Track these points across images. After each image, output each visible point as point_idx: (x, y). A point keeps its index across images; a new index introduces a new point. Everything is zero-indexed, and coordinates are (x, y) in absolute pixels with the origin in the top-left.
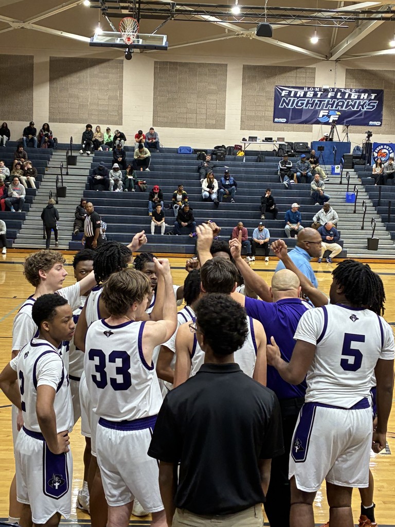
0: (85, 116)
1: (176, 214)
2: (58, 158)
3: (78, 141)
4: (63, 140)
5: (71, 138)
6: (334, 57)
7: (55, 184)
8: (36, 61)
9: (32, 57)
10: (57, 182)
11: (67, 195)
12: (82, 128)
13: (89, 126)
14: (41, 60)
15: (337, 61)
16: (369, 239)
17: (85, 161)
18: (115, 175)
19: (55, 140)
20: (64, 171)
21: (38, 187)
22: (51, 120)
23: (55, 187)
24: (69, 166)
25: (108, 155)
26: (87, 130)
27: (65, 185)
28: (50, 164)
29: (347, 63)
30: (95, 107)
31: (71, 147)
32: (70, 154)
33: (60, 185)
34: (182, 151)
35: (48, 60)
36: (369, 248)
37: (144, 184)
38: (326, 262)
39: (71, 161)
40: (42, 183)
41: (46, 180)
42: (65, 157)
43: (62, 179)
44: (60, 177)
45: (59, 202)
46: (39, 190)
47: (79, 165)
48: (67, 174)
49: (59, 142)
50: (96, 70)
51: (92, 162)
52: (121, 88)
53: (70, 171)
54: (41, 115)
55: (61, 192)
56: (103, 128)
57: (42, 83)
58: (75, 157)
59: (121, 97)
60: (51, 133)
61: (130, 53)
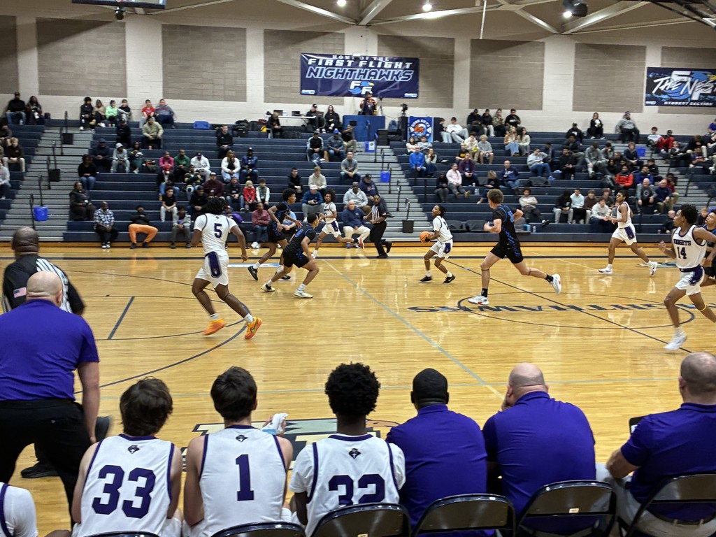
0: (83, 88)
1: (189, 198)
2: (51, 137)
3: (75, 115)
4: (57, 115)
5: (66, 113)
6: (365, 21)
7: (45, 166)
8: (19, 22)
9: (14, 18)
10: (48, 164)
11: (62, 179)
12: (80, 100)
13: (87, 100)
14: (26, 21)
15: (368, 26)
16: (403, 221)
17: (84, 140)
18: (120, 156)
19: (47, 115)
20: (58, 151)
21: (27, 171)
22: (42, 92)
23: (46, 170)
24: (64, 146)
25: (111, 132)
26: (86, 104)
27: (59, 167)
28: (42, 143)
29: (378, 28)
30: (93, 77)
31: (66, 123)
32: (64, 131)
33: (52, 167)
34: (199, 127)
35: (34, 21)
36: (404, 231)
37: (153, 164)
38: (355, 247)
39: (67, 139)
40: (32, 166)
41: (36, 162)
42: (59, 135)
43: (55, 161)
44: (52, 158)
45: (52, 187)
46: (28, 174)
47: (76, 144)
48: (62, 155)
49: (53, 117)
50: (92, 35)
51: (91, 140)
52: (124, 56)
53: (66, 151)
54: (29, 87)
55: (54, 175)
56: (106, 101)
57: (28, 48)
58: (72, 134)
59: (125, 62)
61: (121, 12)
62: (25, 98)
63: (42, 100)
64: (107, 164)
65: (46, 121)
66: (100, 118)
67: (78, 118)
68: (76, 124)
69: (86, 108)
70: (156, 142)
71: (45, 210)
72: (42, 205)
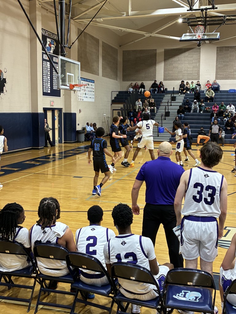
0: (181, 77)
1: (225, 124)
2: (167, 97)
3: (177, 89)
4: (170, 89)
5: (174, 88)
7: (164, 110)
8: (158, 51)
9: (156, 50)
10: (165, 109)
11: (170, 115)
12: (179, 82)
13: (183, 82)
14: (160, 51)
17: (180, 99)
18: (195, 106)
19: (166, 89)
20: (169, 104)
21: (157, 112)
22: (165, 80)
23: (165, 112)
24: (172, 102)
25: (192, 95)
26: (182, 84)
27: (169, 111)
28: (163, 101)
30: (185, 72)
31: (173, 92)
32: (173, 96)
33: (167, 111)
34: (231, 92)
35: (164, 50)
37: (209, 109)
39: (173, 99)
40: (159, 110)
41: (161, 109)
42: (170, 97)
43: (168, 108)
44: (167, 107)
45: (166, 119)
46: (157, 114)
47: (177, 101)
48: (171, 105)
49: (168, 90)
50: (186, 54)
51: (183, 99)
52: (199, 62)
53: (172, 104)
54: (160, 78)
55: (167, 114)
56: (190, 82)
57: (160, 62)
58: (175, 97)
59: (199, 66)
60: (164, 86)
61: (200, 43)
62: (158, 83)
63: (165, 83)
64: (189, 109)
65: (166, 92)
66: (188, 89)
67: (178, 90)
68: (177, 92)
69: (182, 85)
70: (211, 99)
71: (163, 128)
72: (162, 127)
